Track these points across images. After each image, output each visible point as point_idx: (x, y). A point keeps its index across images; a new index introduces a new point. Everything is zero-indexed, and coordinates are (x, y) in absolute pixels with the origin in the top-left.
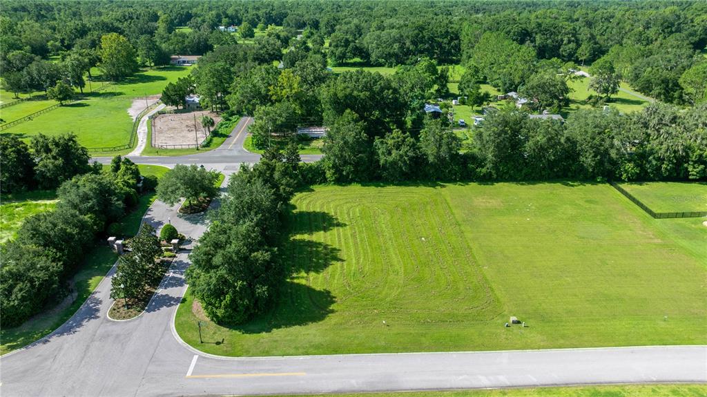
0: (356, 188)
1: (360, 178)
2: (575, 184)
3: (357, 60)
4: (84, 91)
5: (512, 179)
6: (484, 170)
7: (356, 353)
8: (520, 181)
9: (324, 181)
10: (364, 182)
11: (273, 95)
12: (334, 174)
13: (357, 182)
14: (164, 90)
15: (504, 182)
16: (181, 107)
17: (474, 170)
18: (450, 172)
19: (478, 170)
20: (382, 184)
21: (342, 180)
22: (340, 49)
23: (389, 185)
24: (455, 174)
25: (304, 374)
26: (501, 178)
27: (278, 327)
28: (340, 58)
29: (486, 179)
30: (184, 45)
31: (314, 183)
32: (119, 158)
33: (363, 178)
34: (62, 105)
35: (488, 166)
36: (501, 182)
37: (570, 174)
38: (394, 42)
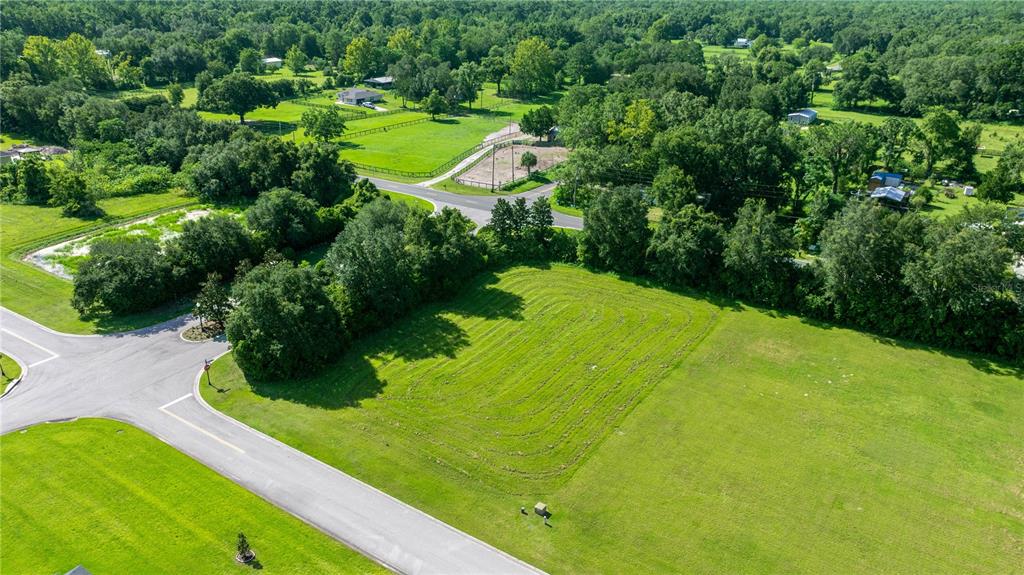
0: (610, 279)
1: (621, 267)
2: (1002, 370)
3: (880, 102)
4: (473, 107)
5: (872, 328)
6: (818, 300)
7: (315, 457)
8: (888, 335)
9: (573, 259)
10: (625, 276)
11: (612, 133)
12: (586, 252)
13: (616, 272)
14: (527, 113)
15: (857, 330)
16: (545, 139)
17: (804, 295)
18: (760, 289)
19: (810, 297)
20: (648, 283)
21: (595, 264)
22: (852, 82)
23: (657, 287)
24: (770, 295)
25: (242, 452)
26: (848, 321)
27: (287, 398)
28: (848, 97)
29: (822, 317)
30: (637, 61)
31: (557, 259)
32: (367, 180)
33: (625, 268)
34: (434, 120)
35: (827, 295)
36: (848, 327)
37: (1000, 349)
38: (954, 77)
